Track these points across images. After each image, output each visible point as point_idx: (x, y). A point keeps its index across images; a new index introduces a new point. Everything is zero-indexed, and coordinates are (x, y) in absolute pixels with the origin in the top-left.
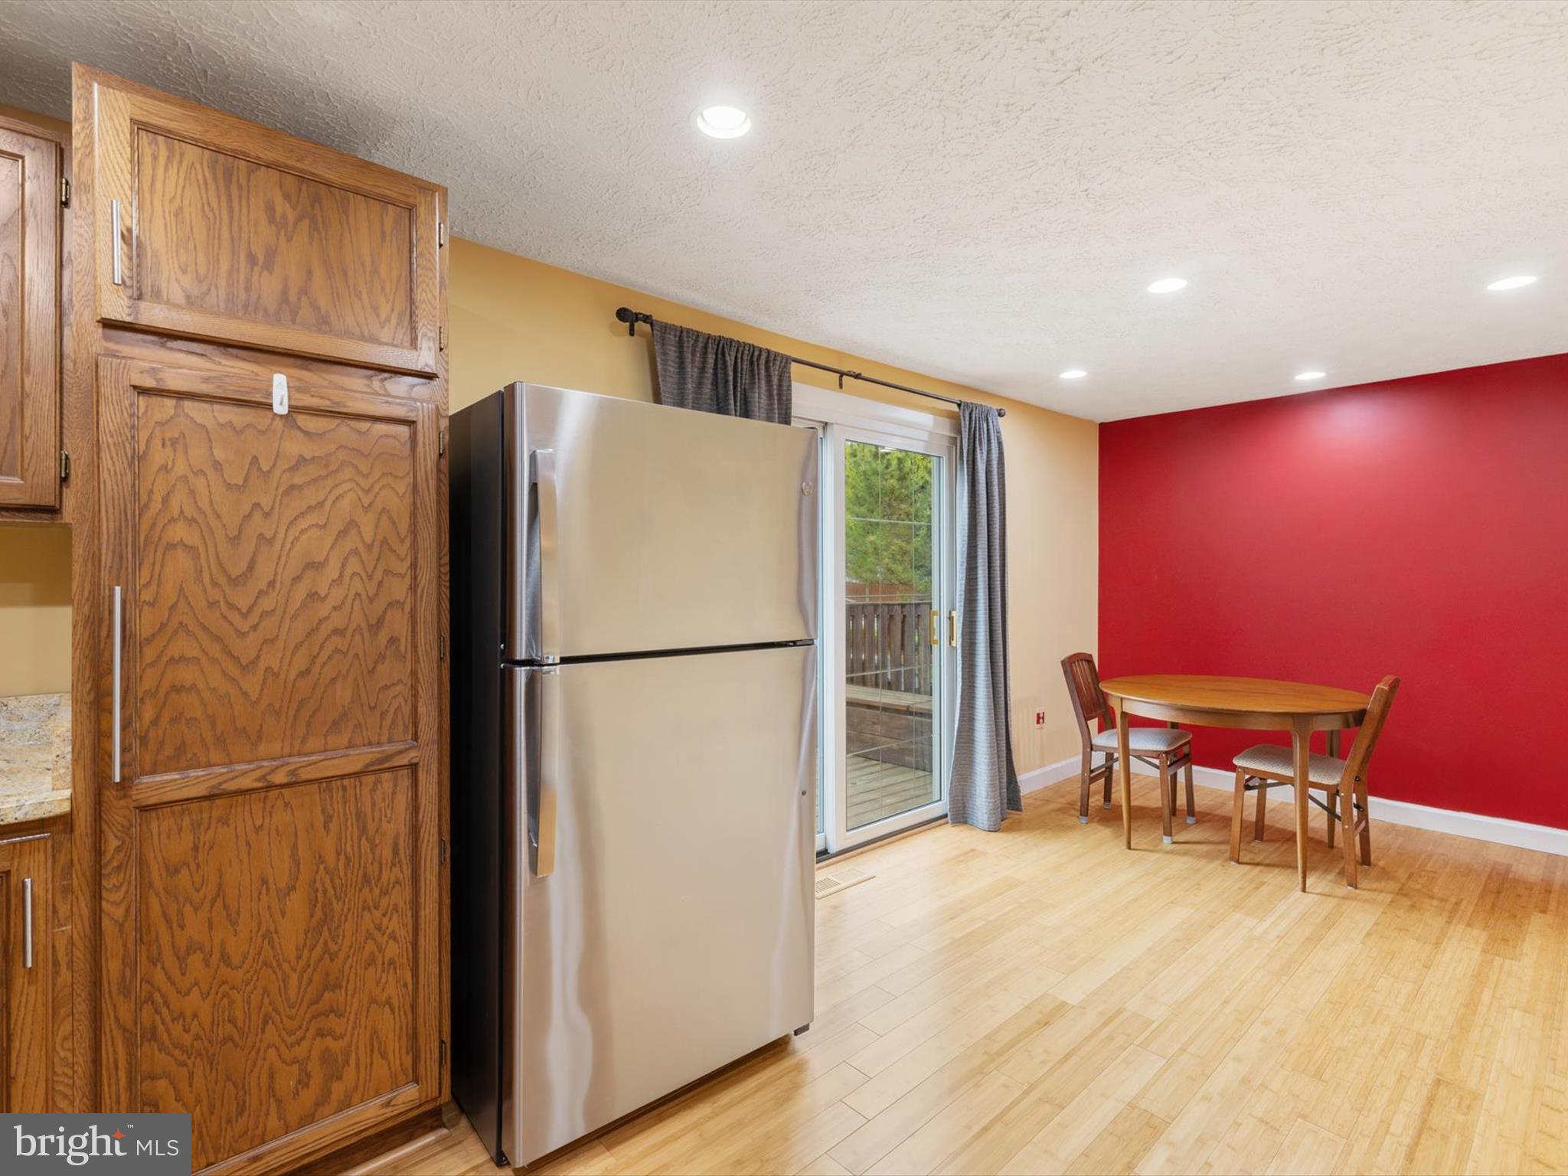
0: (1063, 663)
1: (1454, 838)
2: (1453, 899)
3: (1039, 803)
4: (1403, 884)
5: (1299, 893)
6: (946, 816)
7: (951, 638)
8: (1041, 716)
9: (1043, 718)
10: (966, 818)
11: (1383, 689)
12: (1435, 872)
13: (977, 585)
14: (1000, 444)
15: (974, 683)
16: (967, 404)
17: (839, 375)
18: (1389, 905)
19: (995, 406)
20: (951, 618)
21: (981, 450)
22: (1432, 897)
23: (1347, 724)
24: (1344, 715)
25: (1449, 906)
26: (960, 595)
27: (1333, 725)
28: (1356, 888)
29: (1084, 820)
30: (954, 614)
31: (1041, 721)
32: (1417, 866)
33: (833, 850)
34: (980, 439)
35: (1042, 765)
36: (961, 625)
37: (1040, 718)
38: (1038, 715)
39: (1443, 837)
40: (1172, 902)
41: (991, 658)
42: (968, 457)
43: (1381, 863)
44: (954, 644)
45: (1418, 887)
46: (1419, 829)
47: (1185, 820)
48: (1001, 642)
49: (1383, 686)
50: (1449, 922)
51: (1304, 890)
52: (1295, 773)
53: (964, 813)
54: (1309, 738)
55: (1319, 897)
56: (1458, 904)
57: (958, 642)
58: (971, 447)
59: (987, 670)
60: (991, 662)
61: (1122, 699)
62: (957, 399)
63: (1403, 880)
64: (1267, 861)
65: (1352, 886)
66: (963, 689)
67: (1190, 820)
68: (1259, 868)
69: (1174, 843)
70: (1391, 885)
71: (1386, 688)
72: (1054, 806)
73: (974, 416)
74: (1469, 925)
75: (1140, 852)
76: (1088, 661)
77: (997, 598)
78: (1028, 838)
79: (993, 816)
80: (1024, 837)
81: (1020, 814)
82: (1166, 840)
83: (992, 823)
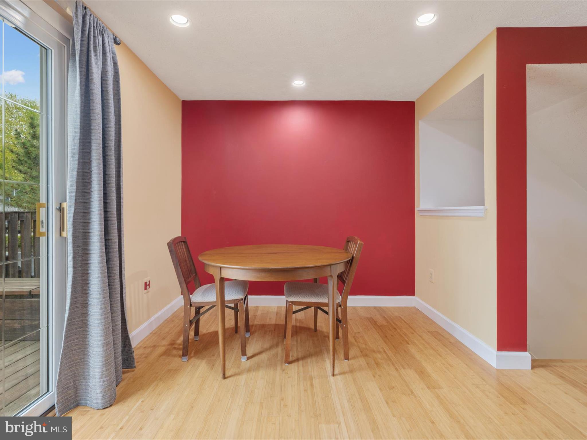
0: (169, 244)
3: (148, 351)
4: (359, 347)
7: (62, 229)
8: (148, 283)
9: (149, 285)
12: (359, 333)
13: (91, 178)
14: (115, 64)
15: (88, 270)
20: (61, 210)
21: (96, 56)
26: (71, 186)
28: (349, 359)
29: (185, 359)
30: (65, 205)
31: (148, 287)
34: (95, 47)
35: (149, 317)
36: (72, 215)
37: (147, 286)
38: (146, 283)
41: (106, 245)
42: (80, 57)
44: (64, 234)
45: (364, 346)
48: (116, 231)
57: (68, 233)
58: (85, 49)
59: (101, 256)
60: (106, 249)
61: (221, 268)
63: (356, 344)
65: (346, 359)
66: (74, 278)
72: (160, 350)
75: (231, 379)
76: (184, 242)
77: (113, 192)
78: (142, 401)
79: (108, 393)
80: (140, 402)
81: (133, 371)
82: (244, 359)
83: (107, 400)
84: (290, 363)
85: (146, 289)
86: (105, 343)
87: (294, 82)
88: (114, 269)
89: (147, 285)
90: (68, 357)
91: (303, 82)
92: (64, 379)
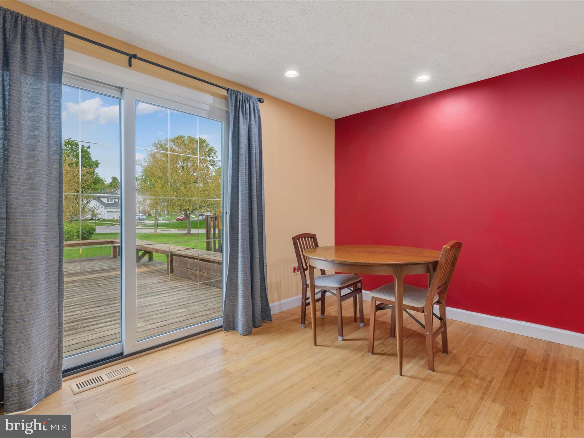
0: (293, 239)
1: (498, 332)
2: (489, 378)
4: (463, 367)
5: (398, 376)
6: (221, 327)
9: (298, 269)
10: (234, 327)
11: (447, 248)
12: (483, 357)
13: (239, 194)
15: (238, 250)
16: (234, 91)
17: (128, 57)
18: (450, 384)
19: (256, 96)
22: (476, 377)
23: (428, 270)
24: (427, 264)
25: (485, 384)
27: (420, 271)
28: (434, 371)
29: (302, 326)
30: (227, 210)
31: (296, 271)
32: (474, 353)
33: (126, 353)
34: (243, 112)
35: (297, 294)
36: (229, 217)
38: (294, 268)
39: (494, 331)
40: (313, 388)
43: (455, 351)
45: (471, 368)
46: (482, 327)
47: (359, 325)
48: (256, 227)
49: (447, 246)
50: (482, 399)
51: (401, 374)
52: (396, 299)
53: (234, 324)
54: (403, 280)
55: (409, 379)
56: (491, 382)
57: (228, 227)
58: (237, 116)
62: (227, 87)
63: (463, 364)
64: (389, 353)
65: (431, 370)
67: (361, 325)
68: (384, 357)
69: (344, 340)
70: (454, 368)
71: (449, 248)
73: (239, 98)
74: (494, 401)
75: (319, 347)
76: (313, 238)
77: (255, 202)
78: (262, 339)
79: (245, 326)
80: (260, 339)
81: (271, 323)
82: (340, 338)
83: (244, 330)
84: (373, 353)
85: (294, 272)
86: (243, 295)
87: (418, 78)
88: (255, 251)
89: (296, 269)
90: (230, 299)
91: (428, 76)
92: (228, 311)
